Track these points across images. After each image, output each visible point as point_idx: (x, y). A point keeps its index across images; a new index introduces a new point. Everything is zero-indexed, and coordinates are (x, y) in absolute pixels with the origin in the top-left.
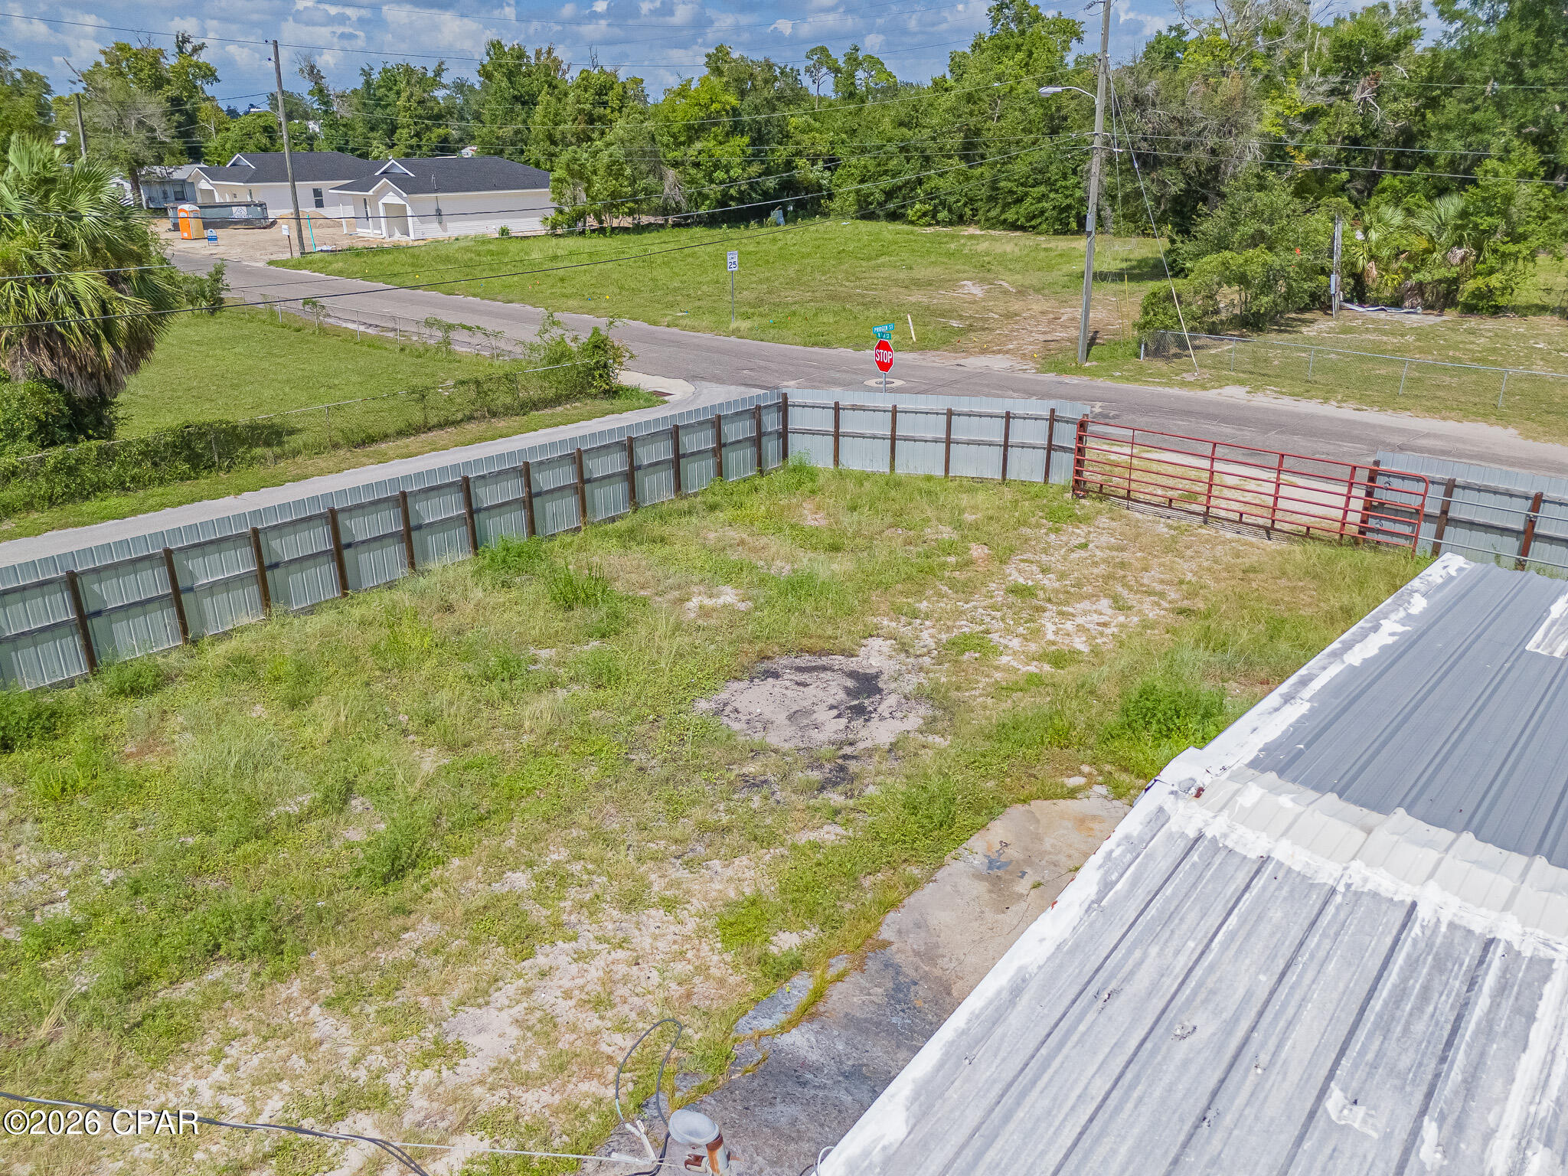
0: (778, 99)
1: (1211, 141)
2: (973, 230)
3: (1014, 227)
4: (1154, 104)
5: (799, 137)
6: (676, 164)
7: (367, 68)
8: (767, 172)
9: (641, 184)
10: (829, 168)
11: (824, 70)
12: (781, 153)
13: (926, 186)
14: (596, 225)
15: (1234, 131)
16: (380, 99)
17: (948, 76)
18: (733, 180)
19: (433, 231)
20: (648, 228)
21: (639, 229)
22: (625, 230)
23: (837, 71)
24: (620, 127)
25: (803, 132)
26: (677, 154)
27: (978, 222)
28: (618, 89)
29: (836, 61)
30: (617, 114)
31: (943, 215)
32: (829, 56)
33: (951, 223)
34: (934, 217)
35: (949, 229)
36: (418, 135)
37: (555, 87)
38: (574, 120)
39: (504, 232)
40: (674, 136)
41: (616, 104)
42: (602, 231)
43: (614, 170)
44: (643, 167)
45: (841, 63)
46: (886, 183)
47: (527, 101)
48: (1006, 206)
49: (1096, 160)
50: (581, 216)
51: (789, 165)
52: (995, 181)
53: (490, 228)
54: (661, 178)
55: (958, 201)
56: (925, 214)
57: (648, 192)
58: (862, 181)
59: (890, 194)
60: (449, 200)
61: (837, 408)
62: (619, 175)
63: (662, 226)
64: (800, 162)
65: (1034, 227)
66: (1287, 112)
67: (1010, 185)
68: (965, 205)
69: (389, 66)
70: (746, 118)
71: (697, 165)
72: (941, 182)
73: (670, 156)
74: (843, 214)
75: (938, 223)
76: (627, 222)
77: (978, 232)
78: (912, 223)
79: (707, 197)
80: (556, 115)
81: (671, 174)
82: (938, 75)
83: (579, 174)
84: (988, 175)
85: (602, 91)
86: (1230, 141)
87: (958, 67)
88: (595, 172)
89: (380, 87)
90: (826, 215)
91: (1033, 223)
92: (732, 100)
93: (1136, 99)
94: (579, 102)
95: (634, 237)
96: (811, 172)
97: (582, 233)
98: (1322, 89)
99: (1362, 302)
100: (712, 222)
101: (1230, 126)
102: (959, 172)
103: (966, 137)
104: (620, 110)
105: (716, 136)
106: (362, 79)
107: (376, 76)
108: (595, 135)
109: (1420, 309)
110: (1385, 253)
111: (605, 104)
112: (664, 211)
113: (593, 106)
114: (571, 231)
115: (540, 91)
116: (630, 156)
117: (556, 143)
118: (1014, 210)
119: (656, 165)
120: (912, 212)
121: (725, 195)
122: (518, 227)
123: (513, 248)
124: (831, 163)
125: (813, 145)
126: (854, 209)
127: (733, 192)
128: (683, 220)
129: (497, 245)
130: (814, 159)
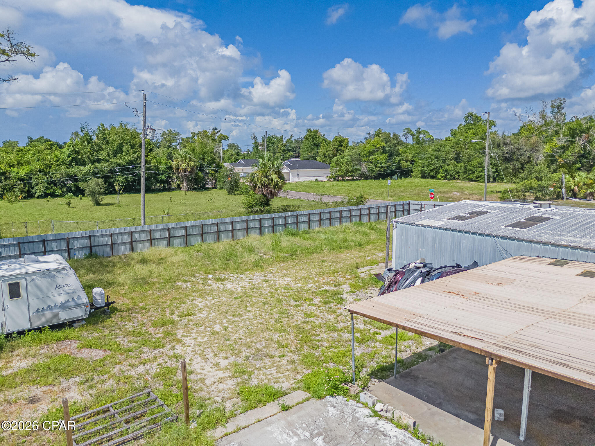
0: (397, 144)
1: (528, 154)
2: (458, 181)
3: (472, 180)
4: (509, 144)
5: (403, 154)
6: (365, 162)
8: (393, 165)
9: (356, 167)
10: (412, 164)
11: (409, 135)
12: (397, 159)
13: (443, 168)
14: (341, 179)
15: (535, 151)
17: (450, 136)
18: (382, 167)
19: (296, 180)
20: (356, 180)
21: (353, 180)
22: (350, 180)
23: (413, 135)
26: (366, 159)
27: (460, 179)
28: (346, 142)
29: (413, 132)
31: (448, 177)
32: (411, 131)
33: (451, 179)
34: (446, 177)
35: (451, 181)
36: (284, 155)
37: (326, 141)
38: (332, 150)
39: (316, 180)
40: (366, 155)
42: (343, 180)
44: (356, 163)
45: (415, 133)
46: (431, 168)
47: (318, 146)
48: (469, 174)
49: (487, 157)
50: (337, 176)
51: (400, 163)
52: (466, 166)
53: (313, 179)
54: (361, 166)
55: (453, 173)
56: (443, 177)
57: (357, 170)
58: (422, 167)
59: (432, 171)
60: (300, 171)
61: (421, 205)
62: (349, 165)
63: (360, 179)
64: (402, 162)
65: (478, 180)
66: (553, 147)
67: (470, 168)
68: (456, 174)
69: (270, 136)
70: (387, 149)
71: (371, 162)
72: (448, 167)
73: (364, 160)
74: (416, 177)
75: (447, 179)
76: (350, 178)
77: (460, 182)
78: (439, 179)
79: (374, 171)
80: (327, 149)
81: (364, 165)
82: (447, 137)
84: (463, 165)
85: (341, 142)
86: (534, 154)
87: (453, 134)
88: (342, 164)
90: (411, 177)
91: (478, 179)
92: (384, 144)
93: (504, 143)
94: (334, 145)
95: (352, 182)
96: (405, 165)
97: (338, 180)
98: (563, 140)
99: (575, 198)
100: (376, 178)
101: (534, 150)
102: (454, 164)
103: (456, 154)
104: (346, 147)
105: (378, 154)
106: (262, 140)
108: (338, 155)
109: (592, 200)
110: (581, 184)
111: (342, 146)
112: (361, 176)
113: (338, 147)
114: (335, 180)
115: (322, 142)
116: (353, 160)
117: (326, 157)
118: (472, 175)
119: (360, 161)
120: (439, 176)
121: (380, 171)
122: (320, 179)
123: (321, 183)
124: (412, 162)
125: (407, 157)
126: (420, 175)
127: (382, 170)
128: (367, 178)
129: (315, 183)
130: (407, 161)
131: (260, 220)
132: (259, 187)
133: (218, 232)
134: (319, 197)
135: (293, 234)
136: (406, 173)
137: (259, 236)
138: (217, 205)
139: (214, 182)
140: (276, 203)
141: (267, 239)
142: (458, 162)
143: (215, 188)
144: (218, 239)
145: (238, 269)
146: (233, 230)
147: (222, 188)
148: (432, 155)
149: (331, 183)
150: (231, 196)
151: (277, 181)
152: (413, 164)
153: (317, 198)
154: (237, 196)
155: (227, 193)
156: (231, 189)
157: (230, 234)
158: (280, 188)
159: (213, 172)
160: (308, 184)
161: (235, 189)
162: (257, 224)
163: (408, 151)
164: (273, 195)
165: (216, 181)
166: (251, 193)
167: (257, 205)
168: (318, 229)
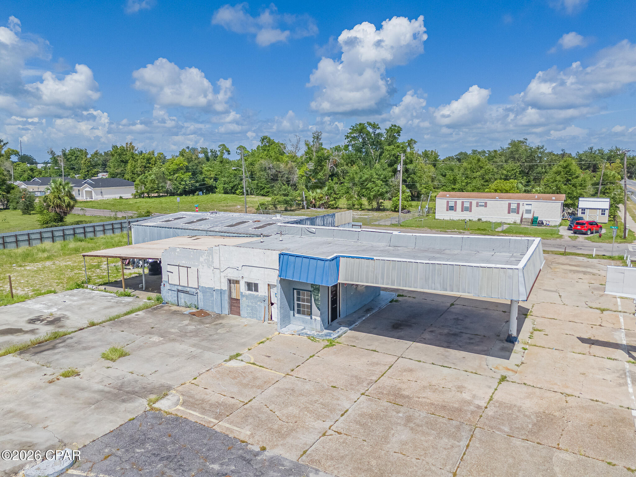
0: (199, 163)
1: (286, 176)
2: (253, 196)
3: (263, 195)
4: (272, 169)
5: (206, 173)
6: (170, 180)
7: (64, 149)
8: (197, 182)
9: (161, 185)
12: (201, 177)
13: (241, 185)
14: (147, 196)
15: (291, 174)
16: (69, 159)
18: (187, 185)
19: (99, 197)
20: (162, 196)
21: (159, 196)
22: (156, 197)
24: (155, 169)
25: (207, 171)
26: (171, 177)
27: (254, 194)
28: (154, 159)
30: (154, 166)
31: (245, 193)
32: (226, 147)
33: (247, 195)
36: (88, 171)
37: (134, 158)
38: (140, 167)
39: (121, 198)
40: (170, 173)
41: (153, 163)
42: (149, 197)
43: (153, 181)
44: (161, 181)
46: (231, 185)
47: (125, 162)
50: (143, 193)
51: (203, 180)
52: (258, 184)
53: (117, 196)
54: (166, 184)
55: (249, 189)
56: (241, 193)
57: (162, 187)
58: (224, 184)
59: (232, 188)
60: (104, 189)
62: (154, 183)
63: (166, 196)
64: (206, 179)
65: (268, 195)
66: (305, 170)
67: (261, 185)
68: (251, 190)
69: (72, 148)
70: (190, 168)
71: (176, 180)
73: (168, 178)
74: (220, 193)
76: (156, 195)
78: (238, 195)
79: (179, 189)
80: (135, 166)
81: (169, 182)
83: (143, 183)
85: (148, 160)
86: (290, 176)
88: (147, 182)
89: (69, 155)
90: (215, 193)
92: (186, 163)
94: (142, 163)
95: (158, 198)
96: (211, 182)
97: (143, 197)
98: (312, 165)
100: (181, 194)
101: (290, 172)
102: (249, 182)
104: (155, 165)
105: (182, 172)
107: (67, 152)
108: (146, 172)
109: (322, 208)
110: (317, 198)
111: (150, 163)
112: (167, 192)
113: (146, 164)
114: (140, 197)
115: (129, 159)
116: (157, 178)
117: (134, 174)
118: (263, 191)
119: (164, 180)
120: (237, 192)
121: (185, 188)
122: (125, 196)
123: (124, 201)
124: (216, 179)
125: (210, 175)
126: (223, 191)
127: (187, 187)
128: (173, 194)
129: (119, 200)
130: (211, 178)
131: (52, 232)
132: (52, 207)
133: (17, 241)
134: (114, 213)
135: (81, 241)
136: (210, 189)
137: (52, 243)
138: (12, 224)
139: (6, 202)
140: (69, 219)
141: (59, 244)
142: (252, 180)
143: (7, 208)
144: (17, 246)
145: (34, 261)
146: (29, 240)
147: (15, 209)
148: (231, 174)
149: (135, 200)
150: (27, 216)
151: (69, 202)
152: (216, 182)
153: (113, 214)
154: (32, 216)
155: (21, 213)
156: (25, 209)
157: (27, 243)
158: (72, 207)
159: (4, 193)
160: (111, 201)
161: (30, 209)
162: (50, 235)
163: (212, 169)
164: (66, 214)
165: (8, 201)
166: (45, 211)
167: (51, 222)
168: (102, 236)
